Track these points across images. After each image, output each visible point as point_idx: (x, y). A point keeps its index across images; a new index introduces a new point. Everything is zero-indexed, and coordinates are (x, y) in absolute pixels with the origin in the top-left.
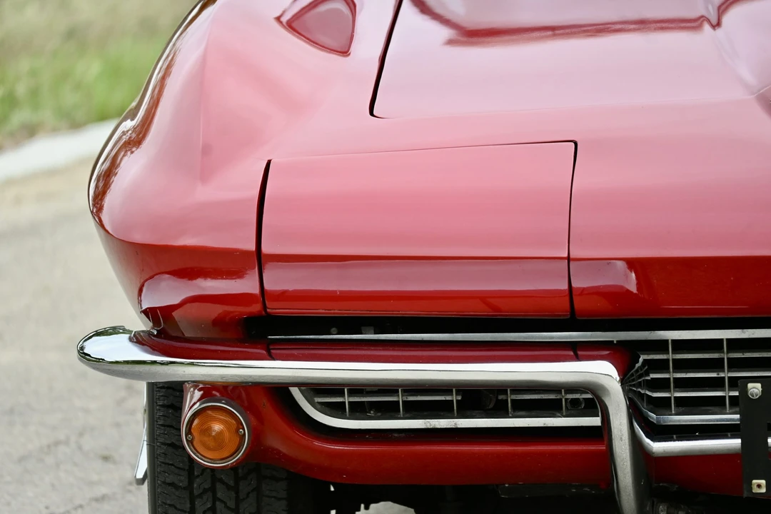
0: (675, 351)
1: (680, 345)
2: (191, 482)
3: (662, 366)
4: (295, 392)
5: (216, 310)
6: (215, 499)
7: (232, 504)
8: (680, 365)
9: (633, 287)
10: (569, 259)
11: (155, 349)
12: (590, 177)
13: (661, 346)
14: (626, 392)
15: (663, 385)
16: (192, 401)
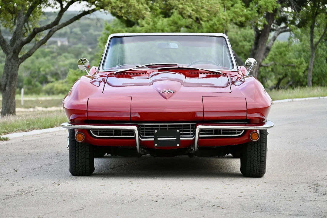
0: (145, 129)
1: (146, 126)
2: (75, 146)
3: (143, 129)
4: (91, 130)
5: (80, 119)
6: (79, 148)
7: (81, 149)
8: (146, 129)
9: (139, 117)
10: (130, 112)
11: (71, 124)
12: (134, 101)
13: (143, 126)
14: (138, 131)
15: (143, 132)
16: (76, 132)
